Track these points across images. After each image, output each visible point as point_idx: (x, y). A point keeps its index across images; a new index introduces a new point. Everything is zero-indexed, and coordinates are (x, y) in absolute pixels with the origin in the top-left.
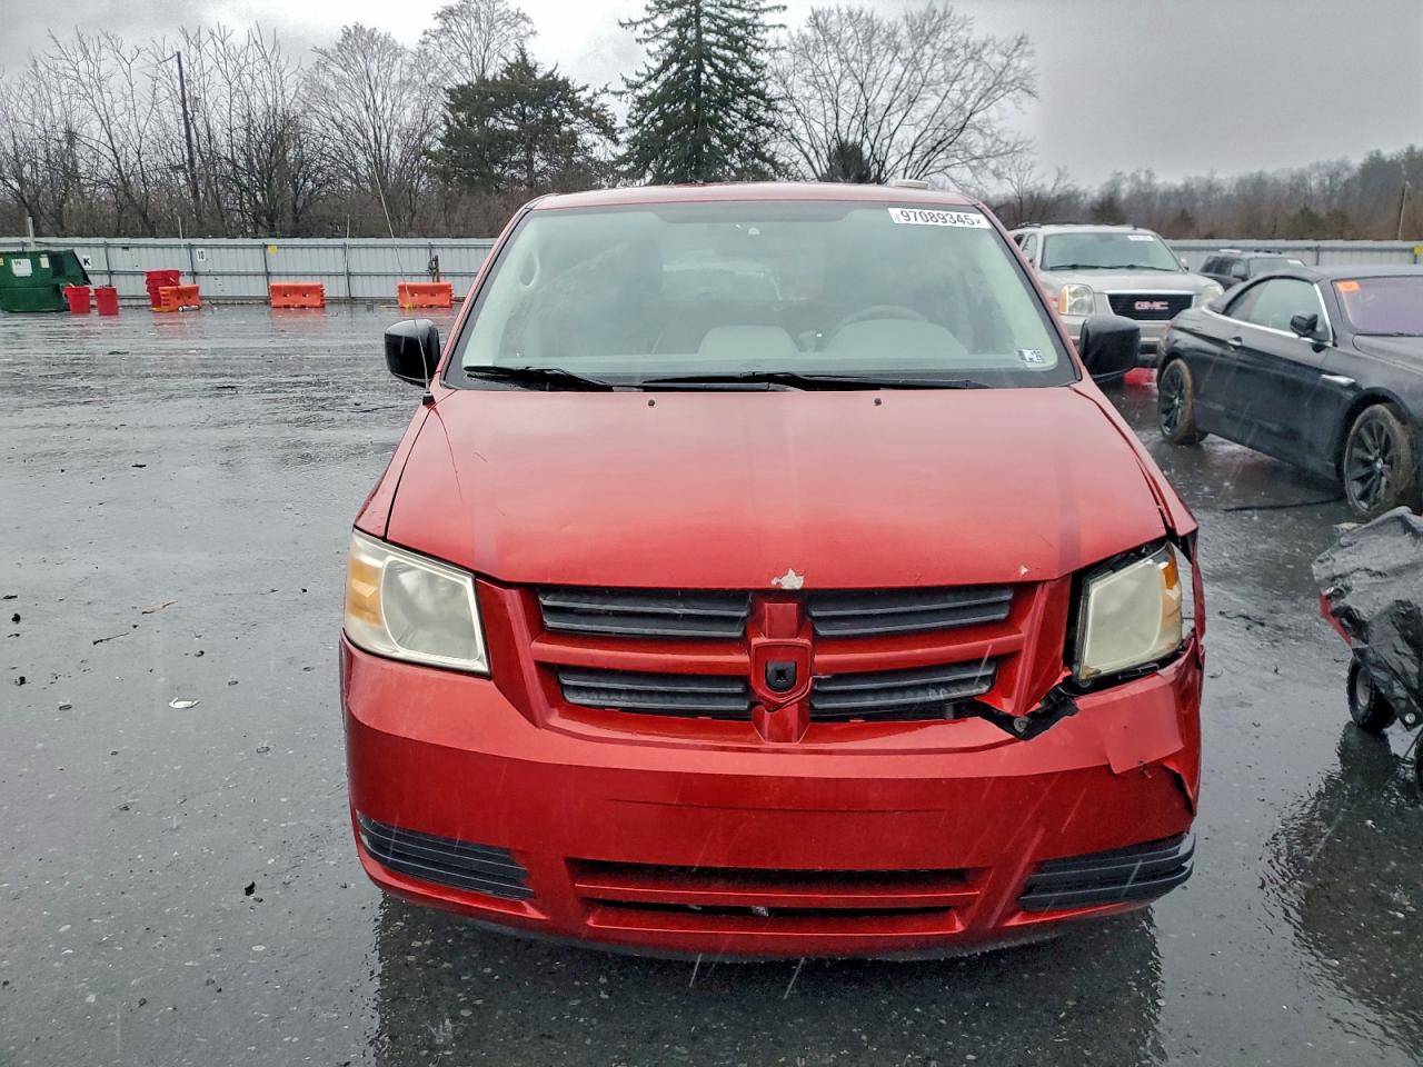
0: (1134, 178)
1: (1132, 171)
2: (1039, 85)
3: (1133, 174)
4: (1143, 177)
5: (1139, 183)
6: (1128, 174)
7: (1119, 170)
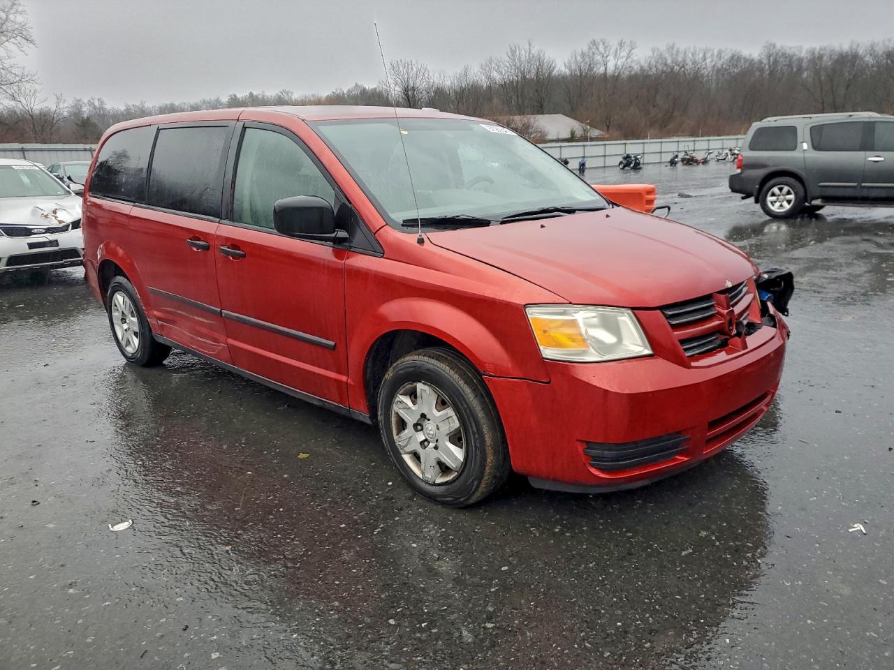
0: (91, 104)
1: (88, 99)
2: (34, 34)
3: (89, 101)
4: (97, 104)
5: (95, 108)
6: (86, 101)
7: (78, 98)
